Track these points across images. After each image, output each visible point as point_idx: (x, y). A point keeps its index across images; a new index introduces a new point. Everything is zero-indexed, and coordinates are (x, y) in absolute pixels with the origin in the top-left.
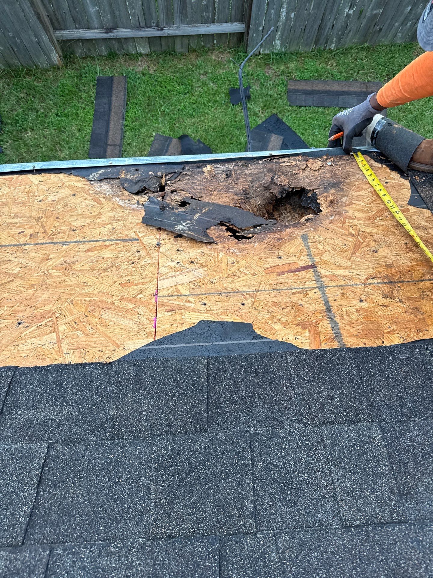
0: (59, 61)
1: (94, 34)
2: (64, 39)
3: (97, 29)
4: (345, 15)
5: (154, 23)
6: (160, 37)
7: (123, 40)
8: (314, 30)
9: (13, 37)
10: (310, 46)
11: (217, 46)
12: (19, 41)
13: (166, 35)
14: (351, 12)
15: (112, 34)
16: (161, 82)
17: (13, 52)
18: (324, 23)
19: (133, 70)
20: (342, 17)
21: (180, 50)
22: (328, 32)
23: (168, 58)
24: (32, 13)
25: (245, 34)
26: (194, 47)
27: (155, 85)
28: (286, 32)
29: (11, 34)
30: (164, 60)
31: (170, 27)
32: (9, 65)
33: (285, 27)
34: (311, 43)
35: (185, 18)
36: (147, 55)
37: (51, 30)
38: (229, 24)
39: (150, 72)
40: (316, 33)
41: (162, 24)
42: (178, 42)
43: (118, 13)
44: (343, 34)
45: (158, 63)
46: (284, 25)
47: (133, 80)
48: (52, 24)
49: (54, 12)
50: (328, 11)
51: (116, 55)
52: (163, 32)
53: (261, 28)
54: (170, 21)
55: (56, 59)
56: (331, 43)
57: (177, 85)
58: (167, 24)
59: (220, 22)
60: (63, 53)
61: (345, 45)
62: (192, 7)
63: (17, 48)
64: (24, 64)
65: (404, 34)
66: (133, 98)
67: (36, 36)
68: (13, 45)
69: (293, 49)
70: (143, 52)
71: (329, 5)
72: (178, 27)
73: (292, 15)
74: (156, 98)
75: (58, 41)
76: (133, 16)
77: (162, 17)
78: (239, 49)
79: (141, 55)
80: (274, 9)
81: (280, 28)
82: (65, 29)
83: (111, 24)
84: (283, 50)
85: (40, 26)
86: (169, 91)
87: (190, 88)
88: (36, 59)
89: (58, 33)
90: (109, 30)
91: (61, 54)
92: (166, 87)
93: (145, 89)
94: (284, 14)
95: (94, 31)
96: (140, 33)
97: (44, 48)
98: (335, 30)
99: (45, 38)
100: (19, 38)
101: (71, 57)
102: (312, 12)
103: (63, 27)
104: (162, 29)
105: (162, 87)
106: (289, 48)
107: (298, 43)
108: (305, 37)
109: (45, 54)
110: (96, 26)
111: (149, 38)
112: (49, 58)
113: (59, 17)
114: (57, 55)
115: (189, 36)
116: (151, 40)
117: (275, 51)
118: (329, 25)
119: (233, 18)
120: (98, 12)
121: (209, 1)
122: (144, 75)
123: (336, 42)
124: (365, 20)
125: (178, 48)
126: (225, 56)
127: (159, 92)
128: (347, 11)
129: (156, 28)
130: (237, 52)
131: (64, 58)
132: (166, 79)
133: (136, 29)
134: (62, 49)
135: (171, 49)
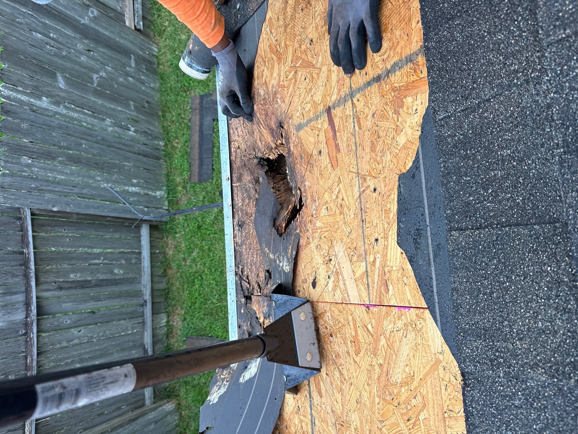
0: (173, 404)
2: (153, 396)
4: (135, 134)
5: (140, 309)
6: (153, 303)
7: (155, 339)
8: (147, 161)
10: (162, 164)
11: (161, 250)
13: (150, 297)
14: (132, 129)
15: (149, 350)
16: (192, 303)
18: (142, 152)
19: (180, 330)
20: (137, 137)
21: (164, 284)
22: (150, 149)
23: (171, 296)
24: (129, 427)
25: (151, 223)
26: (162, 271)
27: (194, 309)
28: (149, 186)
30: (173, 299)
31: (143, 294)
33: (145, 188)
34: (159, 163)
35: (136, 280)
36: (168, 316)
37: (144, 409)
38: (142, 238)
39: (183, 313)
40: (150, 159)
41: (141, 301)
42: (157, 286)
43: (131, 343)
44: (151, 135)
45: (175, 305)
46: (143, 188)
47: (189, 331)
48: (139, 407)
49: (129, 405)
50: (132, 149)
51: (168, 346)
52: (148, 301)
53: (146, 209)
54: (138, 294)
55: (171, 406)
56: (159, 145)
57: (194, 287)
58: (141, 297)
59: (140, 247)
60: (165, 399)
61: (160, 133)
62: (128, 273)
65: (152, 81)
66: (206, 330)
67: (150, 424)
69: (164, 180)
70: (165, 320)
71: (127, 149)
72: (144, 286)
73: (135, 181)
74: (205, 308)
75: (154, 403)
76: (133, 328)
77: (135, 301)
78: (164, 229)
79: (168, 322)
80: (129, 198)
81: (146, 192)
83: (141, 350)
84: (165, 188)
85: (141, 421)
86: (200, 295)
87: (197, 275)
88: (170, 425)
89: (148, 402)
90: (146, 353)
91: (166, 401)
92: (196, 298)
93: (197, 318)
94: (134, 189)
96: (148, 322)
97: (160, 417)
98: (148, 142)
99: (151, 416)
101: (169, 391)
102: (132, 163)
103: (142, 397)
104: (146, 301)
105: (196, 302)
106: (163, 183)
107: (160, 175)
108: (154, 169)
109: (166, 416)
111: (153, 314)
112: (170, 413)
113: (133, 400)
114: (167, 405)
115: (152, 276)
116: (155, 312)
117: (166, 196)
118: (143, 148)
119: (137, 235)
121: (122, 258)
122: (185, 319)
123: (158, 141)
124: (140, 116)
125: (162, 286)
126: (170, 242)
127: (200, 304)
128: (131, 133)
129: (144, 307)
130: (167, 230)
131: (169, 398)
132: (189, 297)
133: (146, 326)
134: (162, 399)
135: (163, 293)
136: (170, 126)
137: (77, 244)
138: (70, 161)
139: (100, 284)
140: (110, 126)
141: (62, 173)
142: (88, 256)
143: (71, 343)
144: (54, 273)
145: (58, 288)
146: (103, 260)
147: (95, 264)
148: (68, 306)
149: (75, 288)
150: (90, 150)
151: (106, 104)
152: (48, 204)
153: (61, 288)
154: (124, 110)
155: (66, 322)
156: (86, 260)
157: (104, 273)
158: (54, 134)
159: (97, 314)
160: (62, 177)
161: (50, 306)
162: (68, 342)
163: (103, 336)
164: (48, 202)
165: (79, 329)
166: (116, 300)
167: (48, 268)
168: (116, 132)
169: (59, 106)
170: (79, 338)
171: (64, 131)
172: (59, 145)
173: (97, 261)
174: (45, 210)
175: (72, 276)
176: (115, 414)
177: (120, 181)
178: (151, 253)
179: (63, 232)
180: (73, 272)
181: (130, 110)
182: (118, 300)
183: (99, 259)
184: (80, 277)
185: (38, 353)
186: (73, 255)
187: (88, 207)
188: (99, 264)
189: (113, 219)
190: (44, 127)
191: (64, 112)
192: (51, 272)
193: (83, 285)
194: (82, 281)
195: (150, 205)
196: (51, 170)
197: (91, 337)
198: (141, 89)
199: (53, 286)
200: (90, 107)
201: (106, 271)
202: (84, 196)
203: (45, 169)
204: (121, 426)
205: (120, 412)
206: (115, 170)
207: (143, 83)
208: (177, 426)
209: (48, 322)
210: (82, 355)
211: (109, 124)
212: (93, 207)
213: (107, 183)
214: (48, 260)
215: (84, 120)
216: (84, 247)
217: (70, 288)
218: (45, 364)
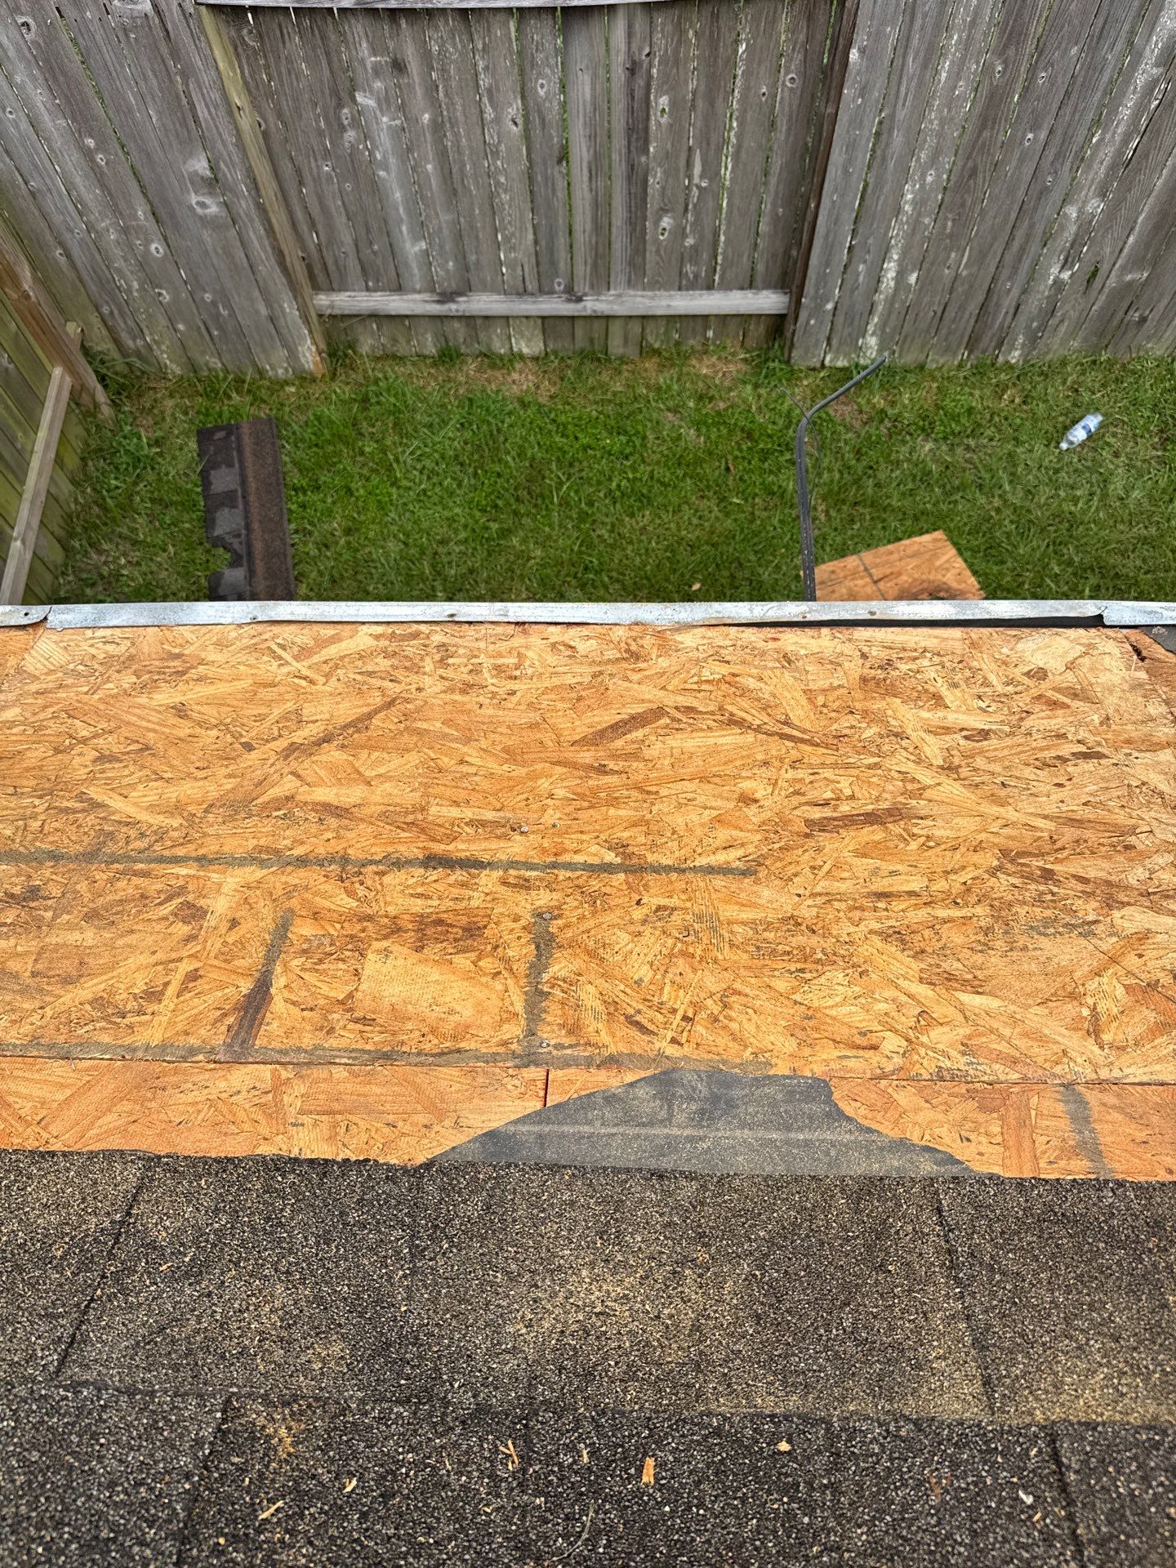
0: (315, 364)
1: (411, 305)
2: (336, 312)
3: (419, 292)
4: (1050, 282)
5: (559, 284)
6: (572, 319)
7: (479, 322)
8: (967, 315)
9: (214, 303)
10: (955, 354)
11: (714, 344)
12: (225, 313)
13: (589, 312)
14: (1066, 275)
15: (453, 306)
16: (565, 426)
17: (207, 337)
18: (995, 299)
19: (498, 392)
20: (1042, 288)
21: (621, 351)
22: (1002, 323)
23: (587, 367)
24: (265, 251)
25: (790, 319)
26: (656, 346)
27: (550, 431)
28: (894, 316)
29: (208, 297)
30: (579, 373)
31: (599, 294)
32: (193, 367)
33: (892, 304)
34: (958, 347)
35: (637, 275)
36: (536, 359)
37: (307, 290)
38: (749, 294)
39: (540, 400)
40: (972, 321)
41: (579, 289)
42: (616, 329)
43: (474, 257)
44: (1043, 327)
45: (562, 379)
46: (891, 301)
47: (495, 417)
48: (312, 276)
49: (321, 250)
50: (1005, 273)
51: (459, 355)
52: (580, 306)
53: (830, 306)
54: (602, 280)
55: (310, 359)
56: (1012, 348)
57: (604, 434)
58: (592, 287)
59: (726, 286)
60: (329, 344)
61: (1046, 354)
62: (658, 251)
63: (221, 328)
64: (230, 367)
66: (493, 462)
67: (269, 305)
68: (209, 323)
69: (909, 358)
70: (525, 351)
71: (1008, 259)
72: (619, 296)
73: (913, 278)
74: (549, 462)
75: (320, 316)
76: (511, 266)
77: (582, 270)
78: (771, 354)
79: (522, 357)
80: (865, 262)
81: (880, 308)
82: (340, 290)
83: (454, 285)
84: (885, 359)
85: (280, 279)
86: (585, 448)
87: (638, 443)
88: (262, 356)
89: (323, 300)
90: (447, 297)
91: (323, 346)
92: (577, 438)
93: (525, 439)
94: (891, 274)
95: (410, 297)
96: (523, 306)
97: (285, 331)
98: (1022, 318)
99: (290, 308)
100: (228, 305)
101: (346, 355)
102: (965, 273)
103: (335, 285)
104: (579, 300)
105: (567, 437)
106: (900, 356)
107: (923, 346)
108: (944, 331)
109: (285, 345)
110: (418, 287)
111: (543, 318)
112: (293, 354)
113: (330, 262)
114: (314, 348)
115: (643, 317)
116: (548, 324)
117: (862, 361)
118: (1008, 303)
119: (759, 279)
120: (427, 253)
121: (702, 238)
122: (524, 405)
123: (1023, 345)
124: (1103, 297)
125: (616, 346)
126: (732, 368)
127: (560, 449)
128: (1055, 270)
129: (564, 296)
130: (766, 360)
131: (330, 355)
132: (580, 418)
133: (514, 297)
134: (328, 336)
135: (597, 347)
136: (1064, 382)
137: (749, 115)
138: (992, 96)
139: (637, 178)
140: (1081, 212)
141: (956, 75)
142: (713, 147)
143: (485, 100)
144: (676, 51)
145: (634, 63)
146: (698, 187)
147: (689, 164)
148: (583, 88)
149: (631, 110)
150: (1017, 155)
151: (1151, 200)
152: (869, 34)
153: (633, 70)
154: (1126, 251)
155: (542, 86)
156: (705, 139)
157: (663, 188)
158: (1074, 50)
159: (557, 168)
160: (944, 75)
161: (584, 44)
162: (489, 91)
163: (498, 183)
164: (878, 36)
165: (520, 121)
166: (589, 220)
167: (691, 32)
168: (1062, 228)
170: (498, 120)
171: (1080, 81)
172: (1041, 65)
173: (697, 169)
174: (854, 25)
175: (664, 101)
176: (300, 215)
177: (918, 237)
178: (706, 317)
179: (786, 74)
180: (673, 104)
181: (1124, 269)
182: (588, 227)
183: (702, 177)
184: (659, 124)
186: (719, 101)
187: (851, 146)
188: (690, 178)
189: (809, 217)
190: (1099, 23)
191: (1140, 80)
192: (679, 42)
193: (638, 133)
194: (646, 129)
195: (840, 319)
196: (967, 44)
197: (497, 152)
199: (640, 49)
200: (1147, 155)
201: (669, 192)
202: (884, 137)
203: (973, 24)
204: (270, 230)
205: (304, 227)
206: (950, 224)
208: (261, 373)
209: (544, 36)
210: (452, 127)
211: (1089, 209)
212: (849, 161)
213: (914, 202)
214: (711, 33)
215: (1109, 136)
216: (739, 136)
217: (631, 95)
218: (437, 27)
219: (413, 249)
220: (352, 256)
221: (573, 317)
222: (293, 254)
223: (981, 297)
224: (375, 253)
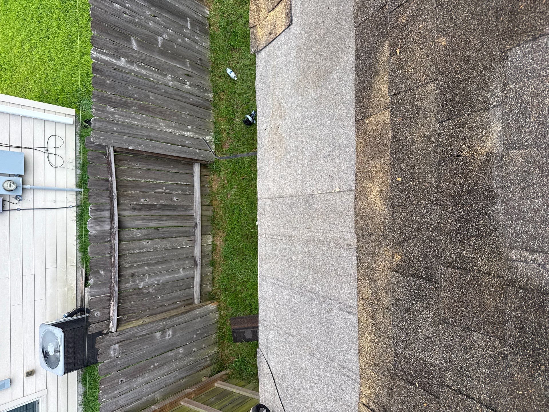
0: (215, 304)
1: (198, 274)
2: (200, 298)
3: (194, 272)
4: (190, 87)
5: (192, 230)
7: (203, 254)
8: (199, 111)
9: (197, 335)
10: (210, 113)
11: (209, 184)
12: (200, 331)
13: (200, 221)
14: (188, 83)
15: (198, 262)
16: (232, 228)
17: (207, 338)
18: (195, 103)
19: (222, 248)
20: (191, 90)
21: (211, 212)
22: (201, 100)
23: (216, 222)
24: (182, 317)
25: (201, 162)
26: (209, 201)
27: (234, 233)
28: (200, 132)
29: (195, 336)
30: (218, 224)
31: (195, 218)
32: (216, 343)
33: (197, 133)
34: (208, 112)
35: (189, 207)
36: (213, 237)
37: (193, 306)
38: (195, 174)
39: (225, 236)
40: (201, 109)
41: (194, 224)
42: (205, 213)
43: (185, 255)
44: (202, 88)
45: (219, 229)
46: (196, 133)
47: (229, 249)
48: (189, 304)
49: (182, 301)
50: (188, 101)
51: (212, 260)
52: (198, 224)
53: (198, 151)
54: (191, 218)
55: (213, 306)
56: (208, 97)
57: (234, 216)
58: (193, 220)
59: (193, 181)
60: (209, 300)
61: (210, 86)
62: (183, 201)
63: (204, 333)
64: (215, 331)
65: (204, 40)
66: (242, 250)
67: (197, 318)
68: (202, 336)
69: (212, 127)
70: (211, 240)
71: (184, 100)
72: (195, 212)
73: (189, 127)
75: (201, 302)
76: (187, 244)
77: (188, 223)
78: (211, 167)
79: (213, 241)
80: (185, 141)
81: (198, 136)
82: (194, 296)
83: (192, 261)
84: (212, 134)
85: (190, 313)
86: (238, 222)
87: (236, 206)
88: (212, 321)
89: (196, 301)
90: (196, 264)
91: (209, 302)
92: (235, 225)
93: (236, 240)
94: (189, 134)
95: (196, 275)
96: (198, 241)
97: (205, 313)
98: (200, 94)
99: (198, 311)
100: (198, 330)
101: (212, 295)
102: (188, 112)
103: (192, 297)
104: (196, 224)
105: (235, 227)
106: (212, 129)
107: (208, 123)
108: (204, 117)
109: (209, 313)
110: (193, 272)
111: (202, 235)
112: (212, 311)
113: (185, 298)
114: (210, 305)
115: (201, 205)
116: (203, 233)
117: (213, 141)
118: (196, 99)
119: (190, 172)
120: (183, 269)
121: (179, 189)
122: (226, 241)
123: (208, 93)
124: (194, 72)
125: (210, 213)
126: (215, 179)
127: (238, 229)
128: (187, 87)
129: (196, 228)
130: (213, 169)
131: (212, 300)
132: (230, 224)
133: (196, 244)
134: (207, 300)
135: (210, 219)
136: (218, 80)
137: (146, 176)
138: (141, 109)
139: (163, 207)
140: (171, 81)
141: (135, 119)
142: (154, 186)
143: (142, 251)
144: (130, 197)
145: (132, 209)
146: (165, 190)
147: (159, 193)
148: (139, 223)
149: (145, 210)
150: (156, 101)
151: (167, 62)
152: (125, 144)
153: (134, 209)
154: (181, 67)
155: (138, 235)
156: (152, 188)
157: (166, 200)
158: (129, 88)
159: (160, 231)
160: (136, 123)
161: (128, 223)
162: (139, 250)
163: (164, 248)
164: (126, 142)
165: (147, 241)
166: (174, 221)
167: (125, 193)
168: (175, 86)
169: (133, 65)
170: (147, 247)
171: (137, 85)
172: (133, 96)
173: (160, 190)
174: (123, 148)
175: (142, 200)
176: (172, 307)
177: (178, 127)
178: (201, 187)
179: (135, 166)
180: (143, 198)
181: (186, 67)
182: (176, 221)
183: (162, 189)
184: (148, 202)
185: (119, 256)
186: (143, 185)
187: (154, 147)
188: (163, 192)
189: (173, 158)
190: (123, 82)
191: (137, 69)
192: (127, 196)
193: (151, 207)
194: (150, 205)
195: (201, 148)
196: (128, 117)
197: (156, 248)
198: (195, 48)
199: (129, 207)
200: (156, 65)
201: (167, 198)
202: (152, 138)
203: (123, 116)
204: (176, 316)
205: (176, 306)
206: (174, 118)
207: (196, 42)
208: (217, 322)
209: (126, 234)
210: (149, 261)
211: (170, 79)
212: (158, 147)
213: (169, 128)
214: (125, 187)
215: (151, 76)
216: (152, 179)
217: (141, 209)
218: (123, 264)
219: (182, 273)
220: (184, 291)
221: (201, 226)
222: (183, 309)
223: (194, 107)
224: (183, 285)
